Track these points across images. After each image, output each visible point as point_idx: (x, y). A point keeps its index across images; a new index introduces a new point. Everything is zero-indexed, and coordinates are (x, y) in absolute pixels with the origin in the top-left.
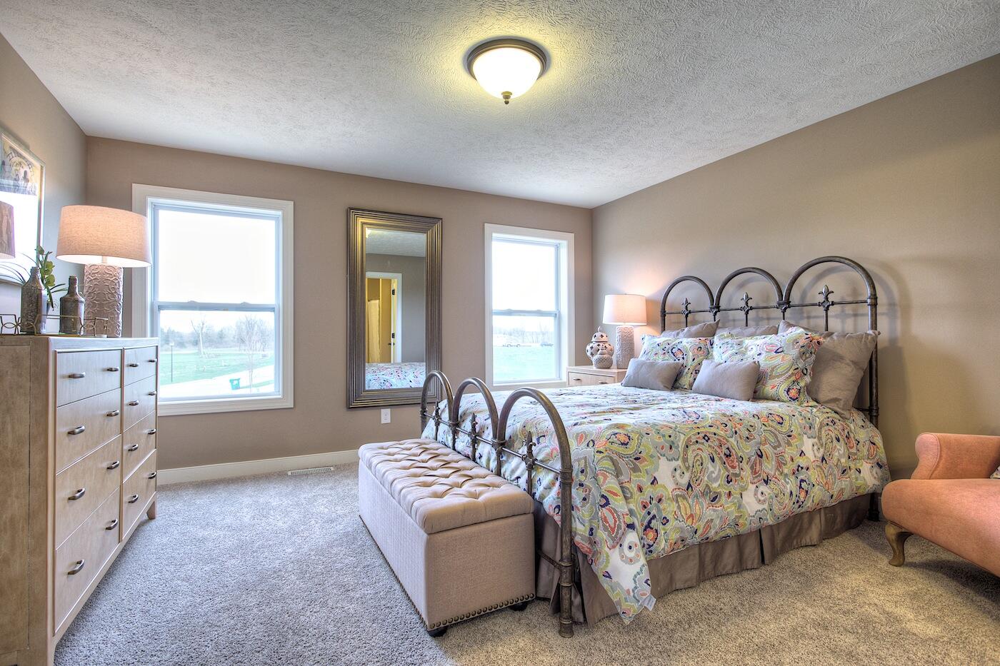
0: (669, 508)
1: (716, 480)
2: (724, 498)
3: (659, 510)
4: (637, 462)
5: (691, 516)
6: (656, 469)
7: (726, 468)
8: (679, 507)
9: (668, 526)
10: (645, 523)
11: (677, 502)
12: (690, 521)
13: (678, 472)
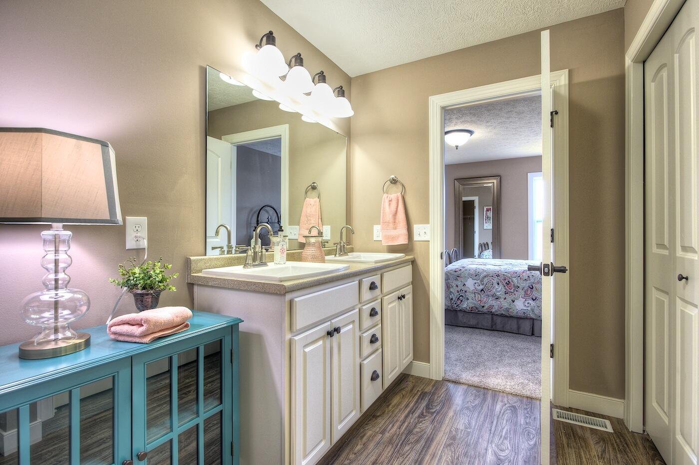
0: (470, 296)
1: (499, 292)
2: (502, 300)
3: (465, 295)
4: (458, 278)
5: (480, 300)
6: (466, 281)
7: (505, 289)
8: (475, 296)
9: (468, 301)
10: (458, 297)
11: (475, 294)
12: (479, 302)
13: (477, 284)
